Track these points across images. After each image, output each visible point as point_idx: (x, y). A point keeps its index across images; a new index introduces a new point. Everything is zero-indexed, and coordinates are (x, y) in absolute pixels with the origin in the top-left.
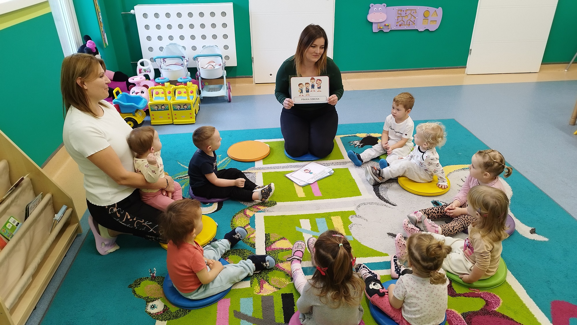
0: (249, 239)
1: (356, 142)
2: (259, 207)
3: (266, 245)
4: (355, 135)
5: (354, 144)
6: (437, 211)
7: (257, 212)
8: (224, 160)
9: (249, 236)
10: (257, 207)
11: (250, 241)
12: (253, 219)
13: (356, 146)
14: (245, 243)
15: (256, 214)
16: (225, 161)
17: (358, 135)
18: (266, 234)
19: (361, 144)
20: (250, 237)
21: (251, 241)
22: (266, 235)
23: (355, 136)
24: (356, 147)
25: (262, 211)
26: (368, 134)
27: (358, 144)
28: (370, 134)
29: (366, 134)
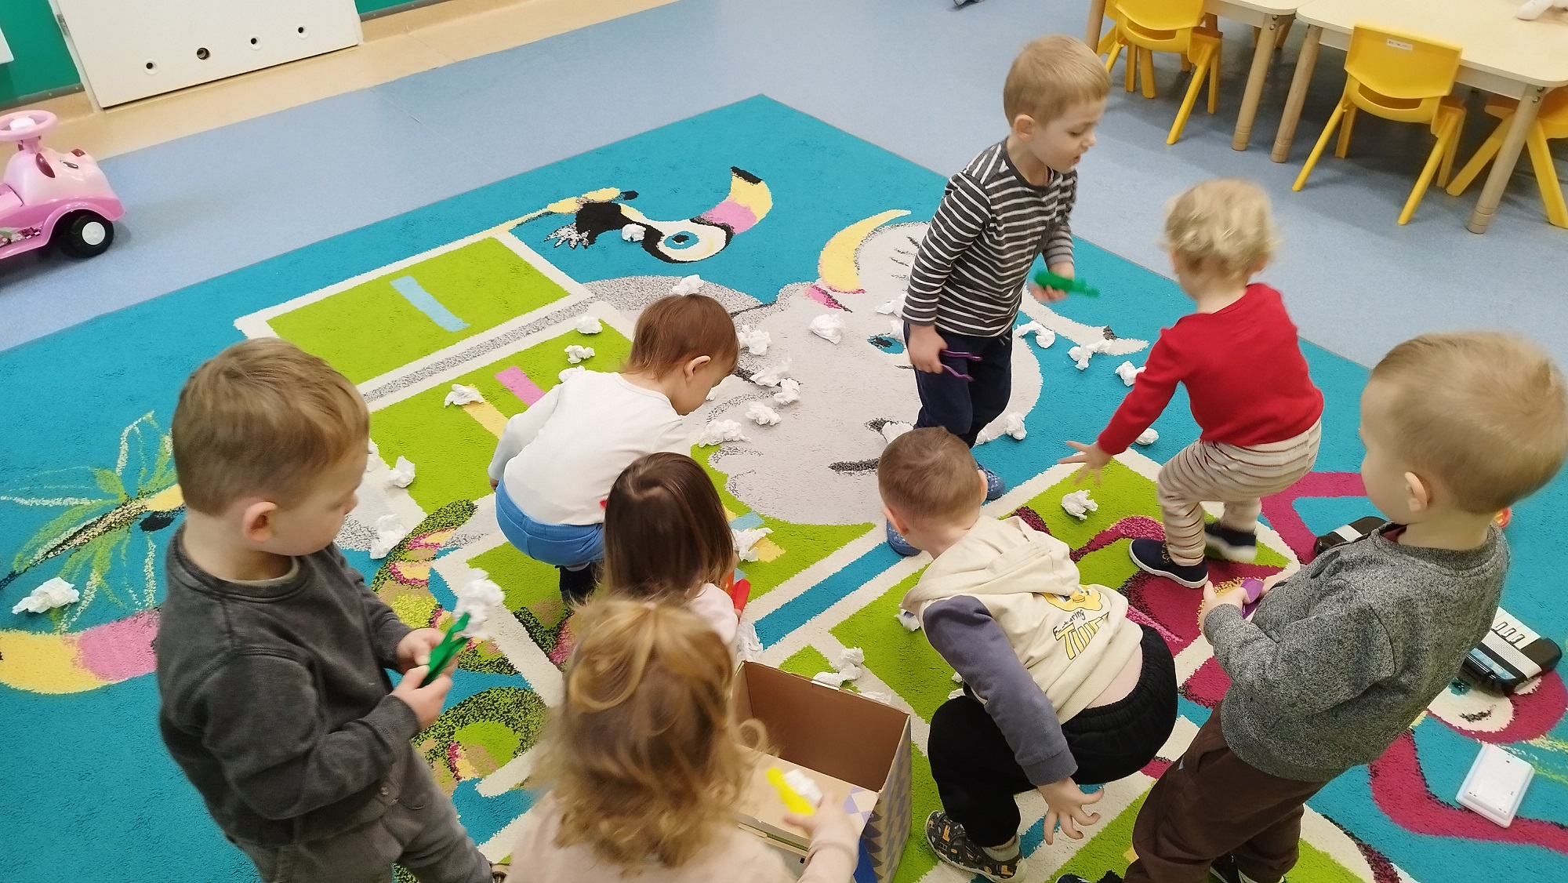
0: (475, 651)
1: (563, 232)
2: (430, 540)
3: (542, 648)
4: (545, 210)
5: (563, 239)
7: (434, 558)
10: (423, 541)
11: (483, 659)
12: (435, 584)
13: (573, 244)
15: (437, 565)
17: (551, 208)
18: (514, 613)
19: (585, 234)
20: (474, 645)
22: (517, 617)
23: (549, 214)
24: (575, 246)
25: (449, 547)
26: (579, 196)
27: (575, 236)
28: (583, 196)
29: (575, 198)
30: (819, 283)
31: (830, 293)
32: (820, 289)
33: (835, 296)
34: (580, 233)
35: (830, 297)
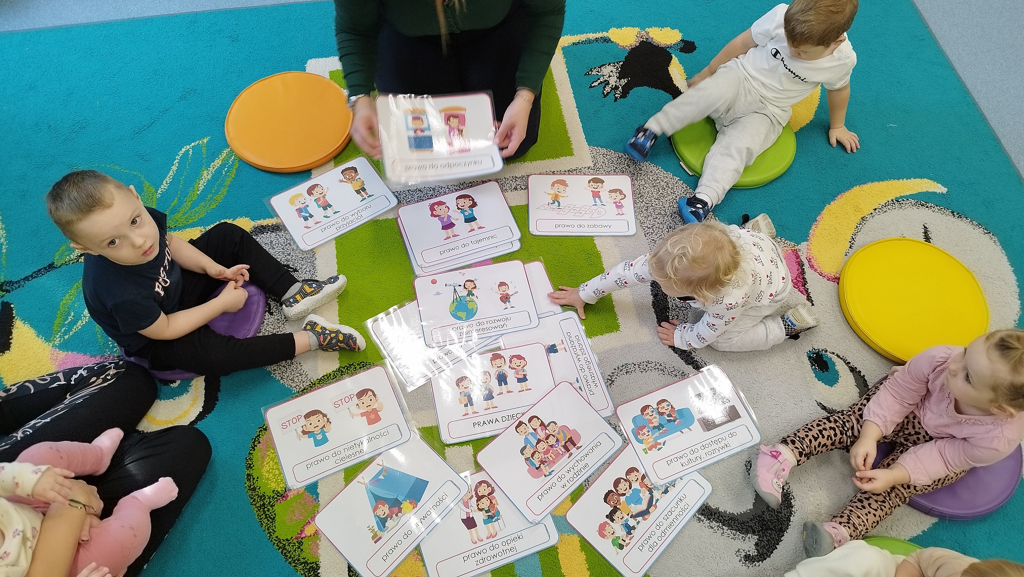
0: (301, 543)
1: (606, 70)
4: (605, 34)
5: (602, 79)
6: (831, 439)
8: (217, 163)
9: (301, 534)
11: (303, 555)
13: (608, 89)
14: (290, 563)
16: (219, 172)
17: (613, 34)
19: (624, 81)
20: (303, 535)
21: (307, 555)
23: (607, 40)
24: (608, 93)
26: (643, 29)
27: (613, 81)
28: (647, 29)
29: (637, 29)
30: (803, 247)
31: (806, 267)
32: (798, 257)
33: (809, 274)
34: (620, 78)
35: (803, 272)
